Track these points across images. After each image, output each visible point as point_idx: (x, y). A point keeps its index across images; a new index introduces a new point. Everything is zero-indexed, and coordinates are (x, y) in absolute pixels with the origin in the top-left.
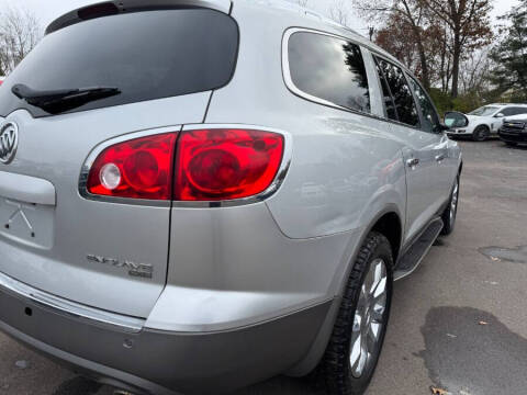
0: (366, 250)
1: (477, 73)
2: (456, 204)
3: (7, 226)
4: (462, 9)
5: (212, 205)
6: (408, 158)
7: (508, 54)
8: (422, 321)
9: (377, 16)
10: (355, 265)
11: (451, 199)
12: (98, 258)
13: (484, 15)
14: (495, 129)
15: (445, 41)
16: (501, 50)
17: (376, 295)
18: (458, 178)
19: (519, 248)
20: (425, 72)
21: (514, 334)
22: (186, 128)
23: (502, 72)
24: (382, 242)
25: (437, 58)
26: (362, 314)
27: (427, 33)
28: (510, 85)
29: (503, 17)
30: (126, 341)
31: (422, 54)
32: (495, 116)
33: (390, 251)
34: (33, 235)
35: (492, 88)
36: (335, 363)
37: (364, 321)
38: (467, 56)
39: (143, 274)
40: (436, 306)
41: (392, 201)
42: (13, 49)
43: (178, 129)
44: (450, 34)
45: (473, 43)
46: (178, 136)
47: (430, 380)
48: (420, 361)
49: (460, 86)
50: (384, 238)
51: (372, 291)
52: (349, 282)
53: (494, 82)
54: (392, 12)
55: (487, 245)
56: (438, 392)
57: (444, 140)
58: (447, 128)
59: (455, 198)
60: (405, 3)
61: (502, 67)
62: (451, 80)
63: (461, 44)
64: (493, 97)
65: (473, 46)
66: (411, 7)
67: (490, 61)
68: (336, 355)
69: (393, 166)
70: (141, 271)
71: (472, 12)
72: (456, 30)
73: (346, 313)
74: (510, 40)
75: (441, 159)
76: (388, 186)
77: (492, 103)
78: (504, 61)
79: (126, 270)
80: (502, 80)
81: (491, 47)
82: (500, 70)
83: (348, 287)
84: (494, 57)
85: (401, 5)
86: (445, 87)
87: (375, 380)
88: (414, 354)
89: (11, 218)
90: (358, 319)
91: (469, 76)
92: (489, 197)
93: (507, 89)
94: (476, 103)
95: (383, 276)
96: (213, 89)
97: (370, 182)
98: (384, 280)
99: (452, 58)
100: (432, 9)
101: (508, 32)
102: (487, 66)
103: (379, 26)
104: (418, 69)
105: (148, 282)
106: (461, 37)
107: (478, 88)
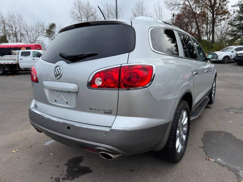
0: (180, 106)
1: (223, 32)
2: (215, 91)
3: (56, 101)
4: (215, 3)
5: (127, 90)
6: (194, 72)
7: (237, 23)
8: (202, 136)
9: (176, 8)
10: (176, 111)
11: (212, 89)
12: (94, 108)
13: (225, 5)
14: (232, 58)
15: (208, 18)
16: (234, 21)
17: (184, 124)
18: (215, 79)
19: (242, 108)
20: (199, 32)
21: (239, 140)
22: (122, 65)
23: (235, 31)
24: (185, 103)
25: (204, 26)
26: (179, 130)
27: (199, 15)
28: (239, 37)
29: (234, 6)
30: (105, 134)
31: (197, 24)
32: (232, 52)
33: (188, 107)
34: (67, 103)
35: (231, 38)
36: (171, 146)
37: (180, 132)
38: (218, 24)
39: (109, 113)
40: (207, 131)
41: (189, 88)
42: (12, 30)
43: (120, 66)
44: (210, 15)
45: (221, 18)
46: (120, 68)
47: (206, 156)
48: (202, 150)
49: (216, 38)
50: (186, 102)
51: (182, 122)
52: (175, 117)
53: (232, 36)
54: (183, 6)
55: (228, 107)
56: (209, 160)
57: (208, 64)
58: (209, 59)
59: (214, 88)
60: (188, 2)
61: (235, 29)
62: (211, 36)
63: (215, 19)
64: (231, 43)
65: (221, 20)
66: (191, 3)
67: (229, 26)
68: (171, 143)
69: (188, 75)
70: (108, 111)
71: (220, 4)
72: (213, 13)
73: (174, 128)
74: (238, 16)
75: (207, 72)
76: (187, 83)
77: (231, 45)
78: (236, 26)
79: (103, 111)
80: (235, 35)
81: (229, 19)
82: (234, 30)
83: (174, 119)
84: (231, 24)
85: (187, 3)
86: (209, 39)
87: (185, 156)
88: (199, 148)
89: (57, 98)
90: (178, 132)
91: (220, 33)
92: (230, 88)
93: (238, 39)
94: (224, 46)
95: (186, 117)
96: (129, 52)
97: (180, 82)
98: (187, 119)
99: (211, 25)
100: (201, 3)
101: (237, 12)
102: (228, 28)
103: (177, 12)
104: (195, 31)
105: (111, 115)
106: (215, 16)
107: (224, 38)
